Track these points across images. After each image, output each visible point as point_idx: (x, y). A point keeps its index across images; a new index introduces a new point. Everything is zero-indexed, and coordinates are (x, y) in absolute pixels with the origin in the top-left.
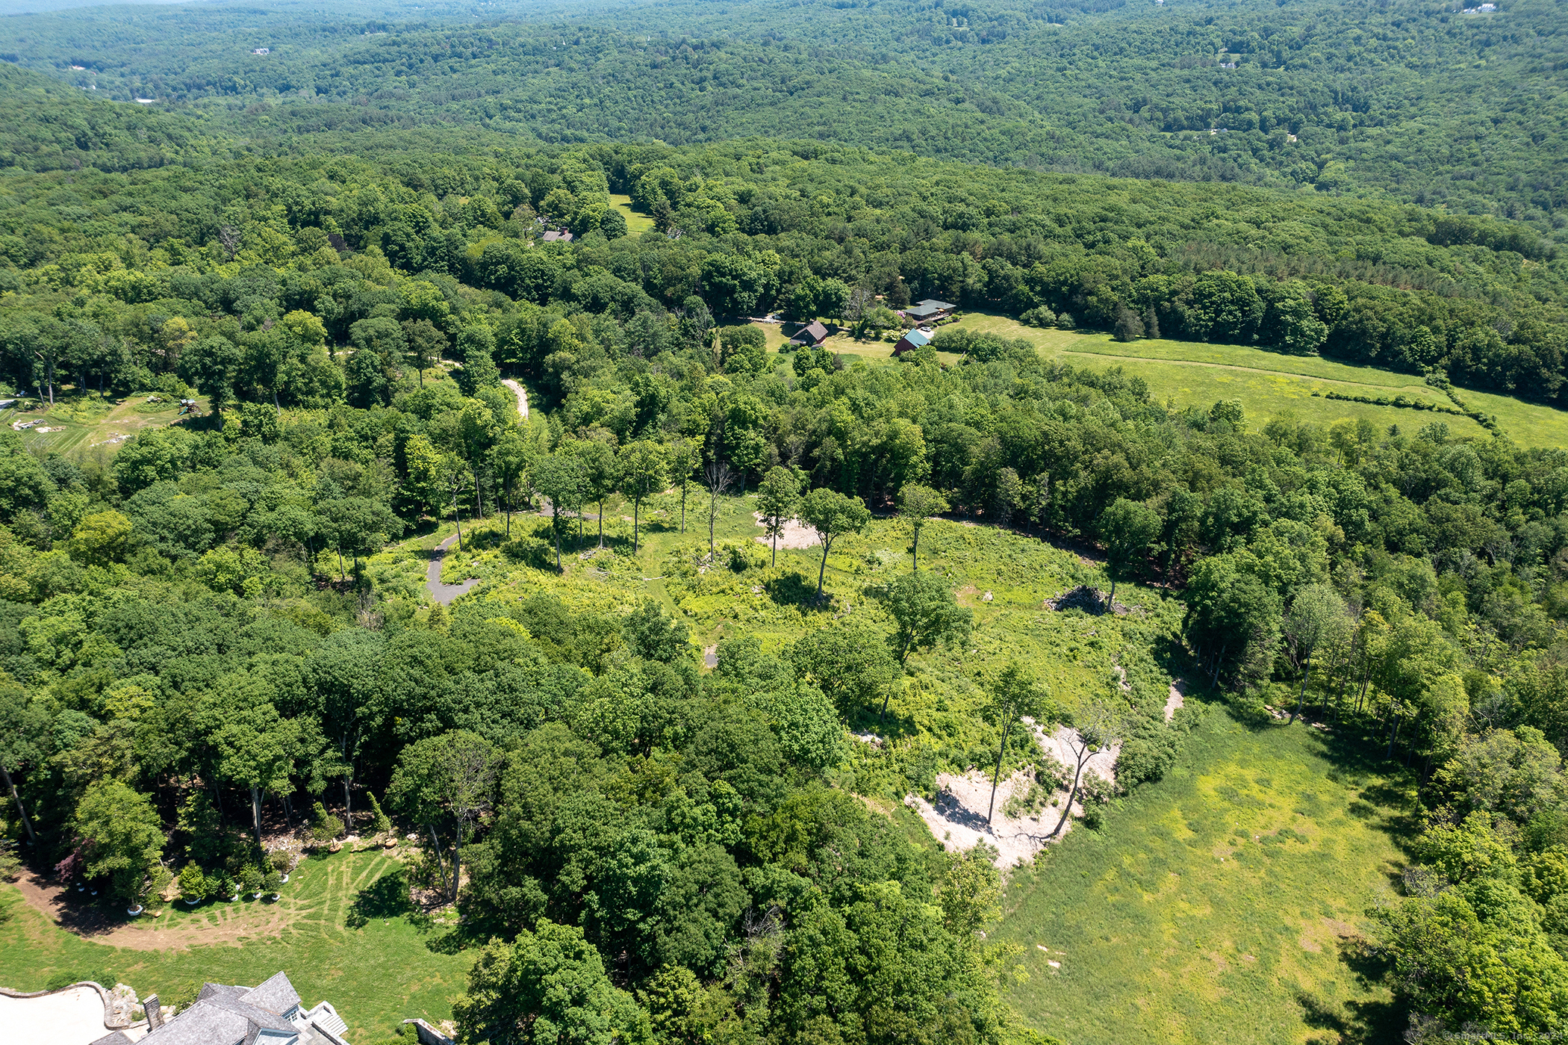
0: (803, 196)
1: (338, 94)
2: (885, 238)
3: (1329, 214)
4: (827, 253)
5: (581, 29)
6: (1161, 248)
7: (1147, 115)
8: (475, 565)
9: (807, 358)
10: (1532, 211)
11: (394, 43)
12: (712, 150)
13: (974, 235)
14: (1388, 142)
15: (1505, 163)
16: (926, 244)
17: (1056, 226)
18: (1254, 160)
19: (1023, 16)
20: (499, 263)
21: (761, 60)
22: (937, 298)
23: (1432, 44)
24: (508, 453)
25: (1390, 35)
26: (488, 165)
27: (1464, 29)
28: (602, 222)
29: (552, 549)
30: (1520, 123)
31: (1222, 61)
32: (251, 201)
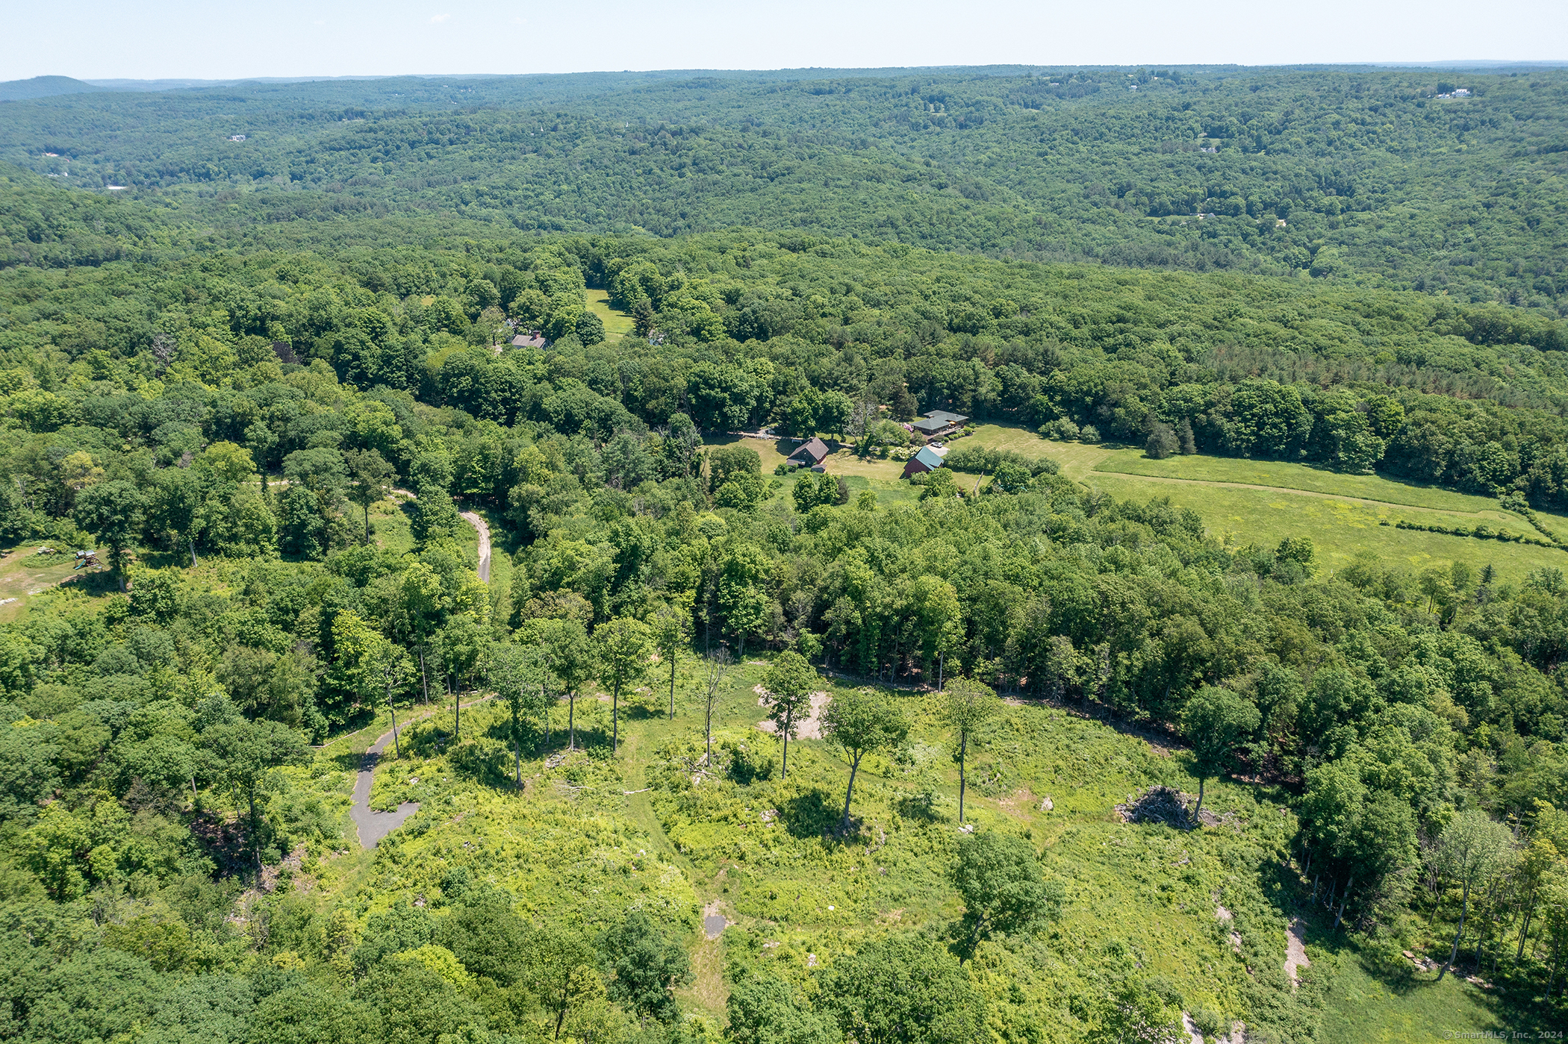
0: (794, 294)
1: (313, 180)
2: (888, 343)
3: (1356, 310)
4: (825, 360)
5: (559, 116)
6: (1188, 351)
7: (1133, 200)
8: (414, 782)
9: (809, 486)
10: (1535, 298)
11: (371, 130)
12: (695, 242)
13: (984, 339)
14: (1380, 227)
15: (1503, 248)
16: (932, 349)
17: (1071, 326)
18: (1245, 246)
19: (999, 102)
20: (463, 375)
21: (740, 146)
22: (945, 409)
23: (1411, 128)
24: (457, 641)
25: (1368, 120)
26: (457, 260)
27: (1442, 114)
28: (578, 326)
29: (512, 756)
30: (1513, 208)
31: (1202, 146)
32: (191, 305)
